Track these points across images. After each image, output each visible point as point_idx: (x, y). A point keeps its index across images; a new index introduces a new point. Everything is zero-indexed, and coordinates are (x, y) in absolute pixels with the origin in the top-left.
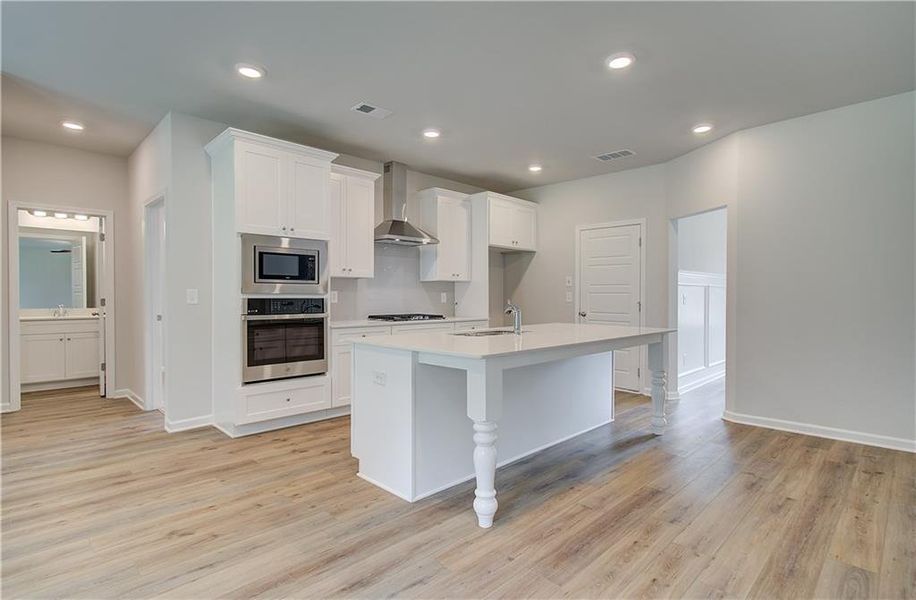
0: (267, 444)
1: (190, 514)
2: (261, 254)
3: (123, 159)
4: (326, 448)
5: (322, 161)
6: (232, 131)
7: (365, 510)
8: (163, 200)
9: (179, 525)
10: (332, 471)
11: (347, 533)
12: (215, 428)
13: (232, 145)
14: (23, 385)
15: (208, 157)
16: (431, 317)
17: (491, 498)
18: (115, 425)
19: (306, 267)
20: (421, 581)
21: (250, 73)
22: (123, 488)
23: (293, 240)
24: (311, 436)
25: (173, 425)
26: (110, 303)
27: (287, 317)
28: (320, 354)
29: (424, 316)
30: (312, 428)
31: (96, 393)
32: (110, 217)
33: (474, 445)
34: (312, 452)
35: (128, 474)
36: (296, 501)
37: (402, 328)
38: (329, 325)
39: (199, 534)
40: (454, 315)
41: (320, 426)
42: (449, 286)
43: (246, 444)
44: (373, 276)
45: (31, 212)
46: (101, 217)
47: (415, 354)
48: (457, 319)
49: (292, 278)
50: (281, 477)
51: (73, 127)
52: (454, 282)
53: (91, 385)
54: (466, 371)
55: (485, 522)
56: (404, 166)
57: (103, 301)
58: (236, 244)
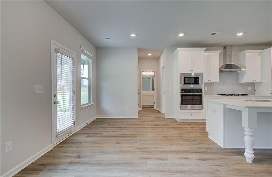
0: (185, 124)
1: (168, 134)
2: (185, 78)
3: (158, 59)
4: (201, 129)
5: (201, 51)
6: (178, 49)
7: (208, 145)
8: (164, 67)
9: (165, 135)
10: (201, 134)
11: (201, 149)
12: (174, 119)
13: (178, 52)
14: (143, 105)
15: (173, 56)
16: (242, 95)
17: (252, 154)
18: (156, 115)
19: (196, 80)
20: (220, 166)
21: (181, 35)
22: (157, 126)
23: (195, 73)
24: (197, 125)
25: (166, 117)
26: (156, 90)
27: (192, 93)
28: (200, 103)
29: (239, 95)
30: (198, 123)
31: (153, 108)
32: (156, 72)
33: (245, 135)
34: (197, 129)
35: (157, 124)
36: (190, 138)
37: (228, 98)
38: (203, 96)
39: (168, 138)
40: (255, 95)
41: (200, 123)
42: (253, 85)
43: (181, 123)
44: (219, 82)
45: (144, 72)
46: (154, 72)
47: (225, 105)
48: (256, 96)
49: (193, 83)
50: (187, 132)
51: (150, 55)
52: (255, 83)
53: (152, 107)
54: (241, 111)
55: (249, 161)
56: (231, 46)
57: (155, 89)
58: (179, 76)
